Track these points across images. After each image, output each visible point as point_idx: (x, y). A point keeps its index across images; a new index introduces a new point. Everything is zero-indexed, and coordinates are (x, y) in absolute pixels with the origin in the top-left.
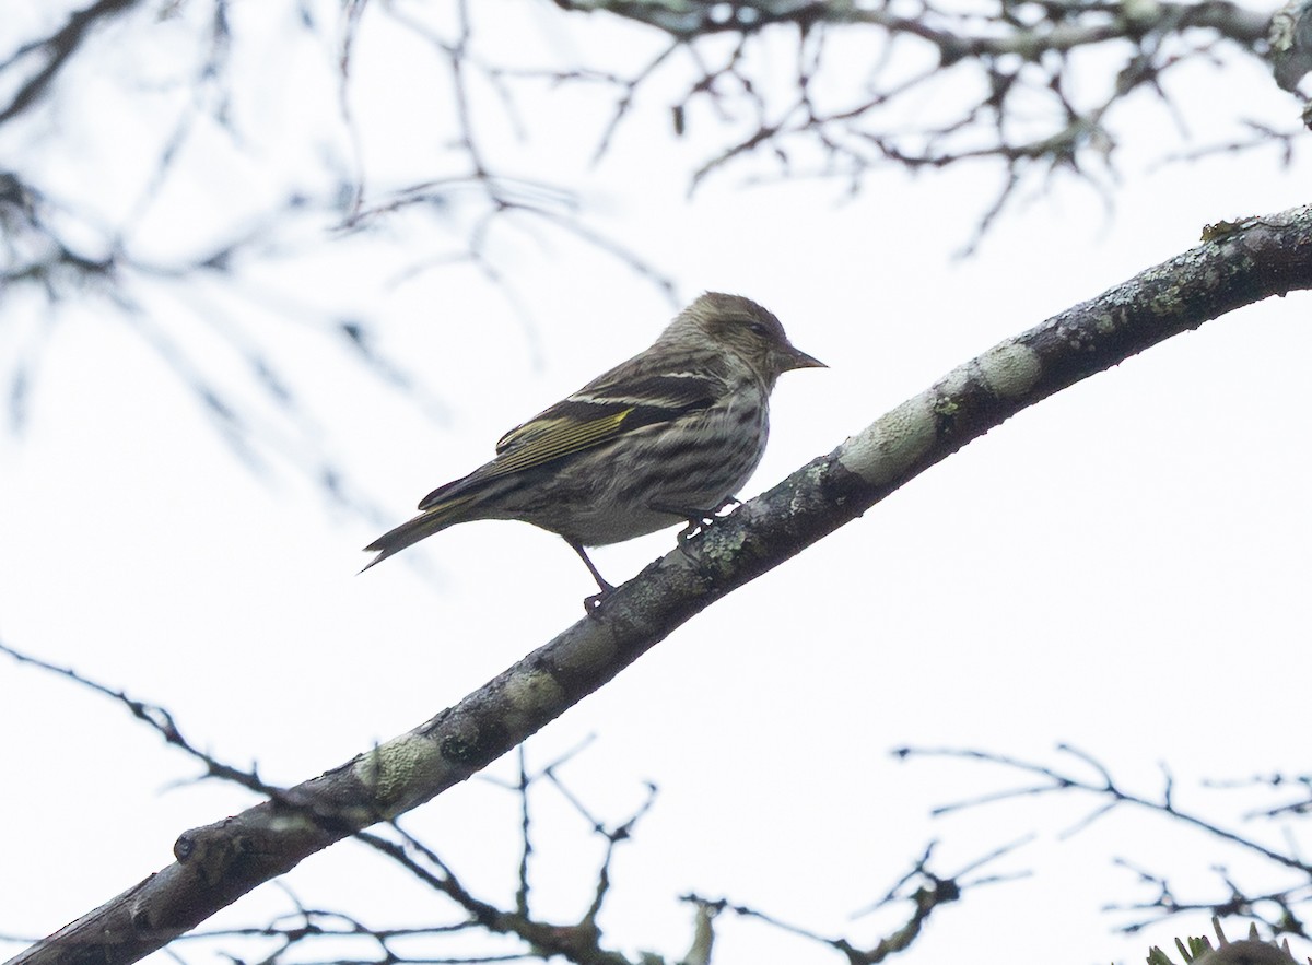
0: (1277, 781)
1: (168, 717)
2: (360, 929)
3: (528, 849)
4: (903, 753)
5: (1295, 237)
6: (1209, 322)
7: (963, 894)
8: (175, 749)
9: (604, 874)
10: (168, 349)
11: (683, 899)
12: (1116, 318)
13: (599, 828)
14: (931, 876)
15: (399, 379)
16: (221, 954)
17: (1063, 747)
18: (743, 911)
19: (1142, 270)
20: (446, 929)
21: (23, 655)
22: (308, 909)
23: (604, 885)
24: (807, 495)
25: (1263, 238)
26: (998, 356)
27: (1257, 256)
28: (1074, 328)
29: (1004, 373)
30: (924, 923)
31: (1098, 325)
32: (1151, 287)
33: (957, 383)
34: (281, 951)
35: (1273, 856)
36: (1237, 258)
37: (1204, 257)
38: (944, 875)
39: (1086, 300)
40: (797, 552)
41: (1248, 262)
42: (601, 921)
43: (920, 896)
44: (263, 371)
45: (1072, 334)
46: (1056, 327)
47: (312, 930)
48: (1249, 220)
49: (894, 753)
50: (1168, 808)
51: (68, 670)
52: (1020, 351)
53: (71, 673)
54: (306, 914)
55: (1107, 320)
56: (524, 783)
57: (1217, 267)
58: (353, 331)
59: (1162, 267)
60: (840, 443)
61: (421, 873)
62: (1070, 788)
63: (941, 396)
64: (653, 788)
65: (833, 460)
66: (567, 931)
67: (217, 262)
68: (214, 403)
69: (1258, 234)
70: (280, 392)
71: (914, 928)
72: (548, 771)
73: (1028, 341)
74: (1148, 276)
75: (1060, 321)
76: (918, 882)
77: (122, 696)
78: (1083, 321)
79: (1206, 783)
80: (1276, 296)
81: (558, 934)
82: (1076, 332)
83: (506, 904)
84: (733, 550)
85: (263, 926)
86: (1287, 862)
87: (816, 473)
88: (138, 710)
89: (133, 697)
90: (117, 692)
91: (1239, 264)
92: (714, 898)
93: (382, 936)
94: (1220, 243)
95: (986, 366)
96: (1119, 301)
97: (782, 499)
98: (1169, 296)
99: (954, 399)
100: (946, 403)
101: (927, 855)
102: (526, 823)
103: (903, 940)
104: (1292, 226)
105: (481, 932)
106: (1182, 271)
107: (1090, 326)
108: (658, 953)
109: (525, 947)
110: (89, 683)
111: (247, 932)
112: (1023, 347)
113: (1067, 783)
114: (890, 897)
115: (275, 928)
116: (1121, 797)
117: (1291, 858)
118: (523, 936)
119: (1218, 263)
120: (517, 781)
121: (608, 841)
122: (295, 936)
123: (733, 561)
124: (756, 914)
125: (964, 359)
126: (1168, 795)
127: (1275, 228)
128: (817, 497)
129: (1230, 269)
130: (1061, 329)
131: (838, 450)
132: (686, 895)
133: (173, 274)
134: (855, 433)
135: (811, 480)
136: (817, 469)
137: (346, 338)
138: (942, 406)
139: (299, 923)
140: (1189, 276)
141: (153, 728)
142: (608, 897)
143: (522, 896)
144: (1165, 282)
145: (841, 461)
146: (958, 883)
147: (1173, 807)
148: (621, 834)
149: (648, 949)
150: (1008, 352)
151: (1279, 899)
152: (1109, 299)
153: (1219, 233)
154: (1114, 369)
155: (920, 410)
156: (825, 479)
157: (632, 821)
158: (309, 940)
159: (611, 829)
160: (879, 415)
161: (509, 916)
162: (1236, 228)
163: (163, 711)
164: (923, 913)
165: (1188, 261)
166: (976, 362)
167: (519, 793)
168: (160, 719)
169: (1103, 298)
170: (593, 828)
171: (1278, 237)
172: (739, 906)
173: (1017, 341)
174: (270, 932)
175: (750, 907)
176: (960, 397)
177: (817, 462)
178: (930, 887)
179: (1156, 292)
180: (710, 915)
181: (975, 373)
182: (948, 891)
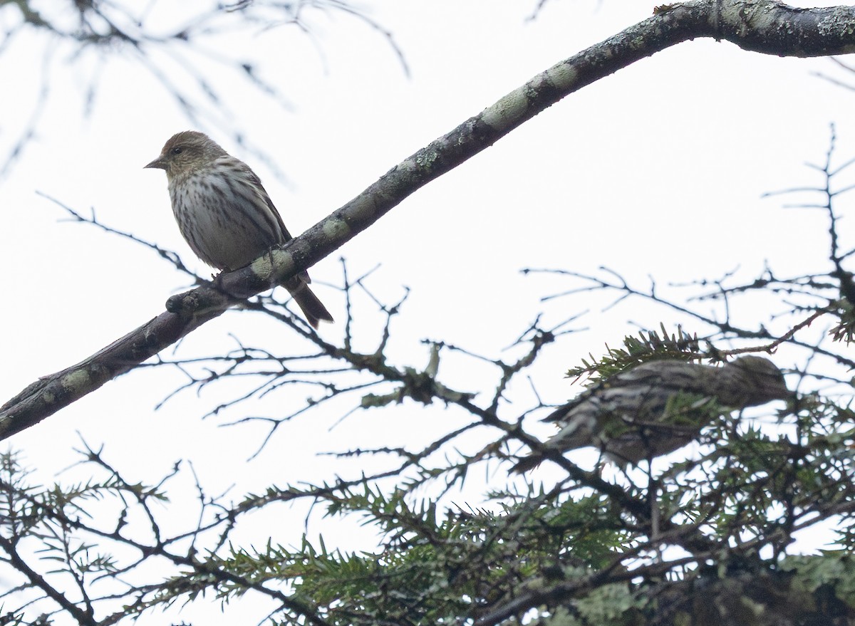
0: (704, 283)
1: (178, 257)
2: (271, 357)
3: (350, 318)
4: (526, 271)
5: (698, 12)
6: (657, 52)
7: (555, 338)
8: (181, 272)
9: (386, 330)
10: (160, 76)
11: (423, 342)
12: (613, 52)
13: (383, 308)
14: (540, 330)
15: (270, 90)
16: (205, 369)
17: (602, 268)
18: (452, 347)
19: (625, 28)
20: (311, 357)
21: (108, 228)
22: (246, 347)
23: (386, 335)
24: (466, 136)
25: (682, 13)
26: (557, 69)
27: (680, 21)
28: (593, 56)
29: (559, 78)
30: (538, 353)
31: (604, 55)
32: (629, 36)
33: (537, 83)
34: (233, 368)
35: (704, 319)
36: (671, 22)
37: (655, 22)
38: (546, 330)
39: (599, 42)
40: (462, 162)
41: (676, 25)
42: (385, 352)
43: (535, 339)
44: (205, 86)
45: (592, 59)
46: (584, 56)
47: (248, 358)
48: (676, 4)
49: (521, 271)
50: (653, 297)
51: (129, 234)
52: (567, 67)
53: (131, 236)
54: (245, 350)
55: (609, 52)
56: (347, 287)
57: (661, 27)
58: (248, 68)
59: (635, 27)
60: (482, 111)
61: (299, 330)
62: (607, 288)
63: (530, 88)
64: (408, 289)
65: (478, 119)
66: (369, 357)
67: (182, 36)
68: (182, 101)
69: (680, 11)
70: (213, 97)
71: (533, 354)
72: (358, 281)
73: (571, 62)
74: (628, 31)
75: (586, 52)
76: (533, 333)
77: (155, 247)
78: (597, 52)
79: (670, 284)
80: (689, 40)
81: (365, 358)
82: (594, 58)
83: (340, 345)
84: (431, 162)
85: (225, 356)
86: (711, 322)
87: (471, 125)
88: (163, 253)
89: (161, 247)
90: (153, 245)
91: (672, 26)
92: (438, 341)
93: (281, 360)
94: (662, 15)
95: (551, 74)
96: (614, 43)
97: (454, 138)
98: (638, 41)
99: (536, 90)
100: (532, 91)
101: (537, 321)
102: (349, 306)
103: (528, 361)
104: (697, 7)
105: (328, 357)
106: (644, 28)
107: (601, 55)
108: (413, 367)
109: (349, 365)
110: (140, 241)
111: (217, 359)
112: (569, 65)
113: (605, 285)
114: (519, 341)
115: (230, 356)
116: (631, 292)
117: (713, 320)
118: (348, 360)
119: (662, 25)
120: (344, 287)
121: (387, 315)
122: (240, 360)
123: (431, 167)
124: (458, 349)
125: (541, 71)
126: (653, 290)
127: (688, 8)
128: (470, 137)
129: (667, 28)
130: (587, 56)
131: (481, 114)
132: (425, 340)
133: (161, 41)
134: (489, 106)
135: (468, 128)
136: (471, 123)
137: (244, 71)
138: (530, 93)
139: (242, 354)
140: (647, 31)
141: (170, 262)
142: (389, 341)
143: (347, 340)
144: (637, 34)
145: (482, 119)
146: (554, 333)
147: (656, 296)
148: (394, 311)
149: (408, 366)
150: (562, 67)
151: (706, 339)
152: (609, 42)
153: (661, 11)
154: (611, 75)
155: (520, 95)
156: (475, 128)
157: (399, 305)
158: (247, 362)
159: (389, 308)
160: (500, 97)
161: (341, 350)
162: (670, 8)
163: (175, 254)
164: (537, 348)
165: (647, 23)
166: (546, 72)
167: (345, 292)
168: (174, 258)
169: (607, 41)
170: (380, 308)
171: (690, 12)
172: (451, 345)
173: (565, 62)
174: (228, 359)
175: (455, 346)
176: (539, 88)
177: (470, 120)
178: (540, 335)
179: (632, 38)
180: (437, 349)
181: (546, 77)
182: (548, 337)
